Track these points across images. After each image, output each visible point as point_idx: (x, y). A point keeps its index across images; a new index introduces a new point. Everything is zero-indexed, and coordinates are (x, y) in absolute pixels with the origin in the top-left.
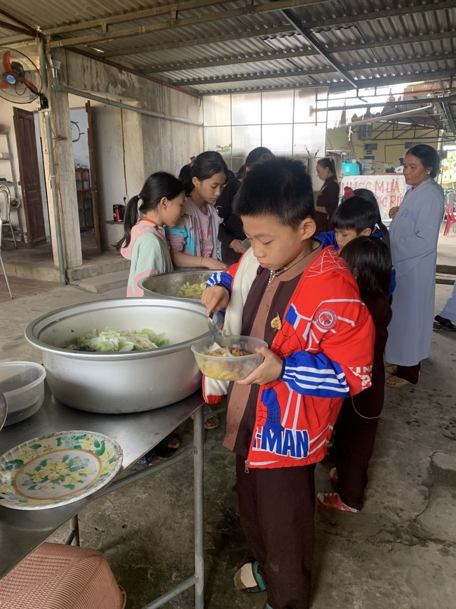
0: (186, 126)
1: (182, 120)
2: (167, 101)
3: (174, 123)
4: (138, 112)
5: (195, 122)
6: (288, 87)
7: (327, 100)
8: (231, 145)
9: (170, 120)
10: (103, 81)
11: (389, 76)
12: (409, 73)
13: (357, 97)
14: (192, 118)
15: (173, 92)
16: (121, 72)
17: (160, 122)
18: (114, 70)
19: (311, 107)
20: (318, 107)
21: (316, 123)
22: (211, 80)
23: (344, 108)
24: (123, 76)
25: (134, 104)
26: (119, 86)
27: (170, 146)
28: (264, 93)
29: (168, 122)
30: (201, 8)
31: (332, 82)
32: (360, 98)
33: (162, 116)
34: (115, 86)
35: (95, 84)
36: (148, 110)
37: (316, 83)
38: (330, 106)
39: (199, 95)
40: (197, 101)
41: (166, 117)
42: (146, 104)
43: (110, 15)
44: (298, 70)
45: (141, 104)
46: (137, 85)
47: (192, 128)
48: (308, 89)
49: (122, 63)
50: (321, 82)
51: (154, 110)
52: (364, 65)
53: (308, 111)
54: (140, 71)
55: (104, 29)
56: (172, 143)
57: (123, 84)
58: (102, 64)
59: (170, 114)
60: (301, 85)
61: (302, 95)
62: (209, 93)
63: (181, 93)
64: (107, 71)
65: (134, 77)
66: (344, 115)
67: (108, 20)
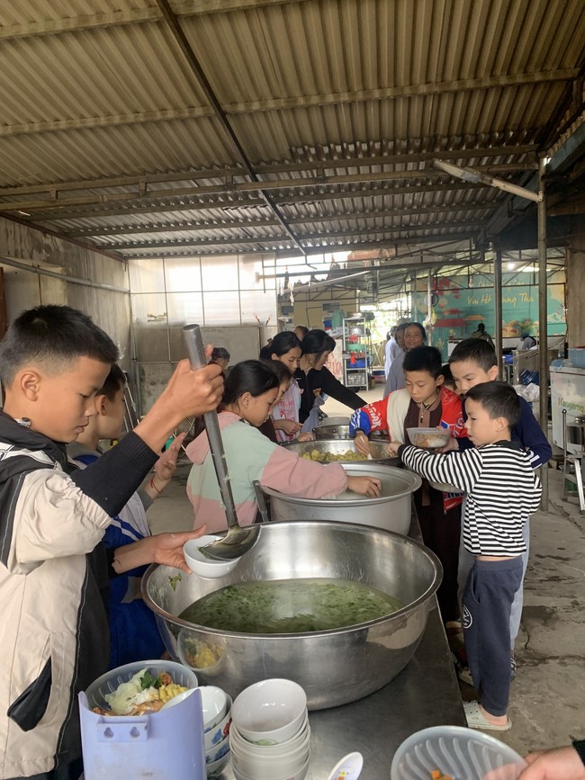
0: (112, 293)
1: (109, 286)
2: (92, 266)
3: (100, 291)
4: (63, 280)
5: (122, 290)
6: (230, 252)
7: (275, 266)
8: (166, 314)
9: (96, 287)
10: (26, 246)
11: (337, 244)
12: (356, 242)
13: (306, 264)
14: (117, 286)
15: (98, 256)
16: (45, 236)
17: (86, 290)
18: (39, 234)
19: (257, 274)
20: (266, 274)
21: (265, 290)
22: (139, 245)
23: (287, 276)
24: (48, 240)
25: (58, 270)
26: (44, 251)
27: (97, 317)
28: (203, 259)
29: (94, 290)
30: (182, 182)
31: (278, 248)
32: (309, 265)
33: (89, 283)
34: (40, 252)
35: (19, 250)
36: (73, 276)
37: (261, 249)
38: (278, 273)
39: (124, 259)
40: (121, 266)
41: (93, 284)
42: (70, 269)
43: (62, 181)
44: (248, 238)
45: (67, 270)
46: (61, 249)
47: (118, 296)
48: (253, 255)
49: (47, 226)
50: (266, 249)
51: (79, 277)
52: (316, 235)
53: (254, 278)
54: (65, 234)
55: (54, 195)
56: (98, 313)
57: (48, 249)
58: (26, 227)
59: (95, 282)
60: (245, 251)
61: (246, 260)
62: (135, 257)
63: (105, 257)
64: (31, 235)
65: (58, 240)
66: (286, 283)
67: (60, 186)
